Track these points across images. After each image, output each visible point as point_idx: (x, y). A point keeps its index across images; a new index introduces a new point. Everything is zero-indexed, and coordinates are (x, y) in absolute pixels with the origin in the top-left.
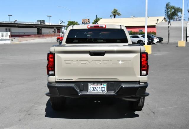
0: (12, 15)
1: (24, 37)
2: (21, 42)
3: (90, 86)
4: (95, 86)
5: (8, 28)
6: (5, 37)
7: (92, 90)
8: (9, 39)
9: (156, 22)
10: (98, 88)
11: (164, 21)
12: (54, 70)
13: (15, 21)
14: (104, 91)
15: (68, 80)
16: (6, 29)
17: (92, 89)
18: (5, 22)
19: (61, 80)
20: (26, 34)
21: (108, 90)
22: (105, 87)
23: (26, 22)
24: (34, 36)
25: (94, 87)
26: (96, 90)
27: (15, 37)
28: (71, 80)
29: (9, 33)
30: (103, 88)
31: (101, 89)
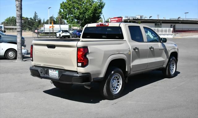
0: (188, 13)
1: (186, 33)
2: (183, 37)
3: (50, 71)
5: (173, 24)
6: (168, 32)
7: (51, 74)
8: (171, 33)
12: (32, 57)
13: (178, 18)
14: (57, 76)
16: (171, 25)
18: (173, 19)
19: (36, 65)
20: (189, 30)
23: (192, 19)
24: (197, 32)
27: (178, 33)
29: (172, 29)
30: (57, 74)
31: (55, 74)
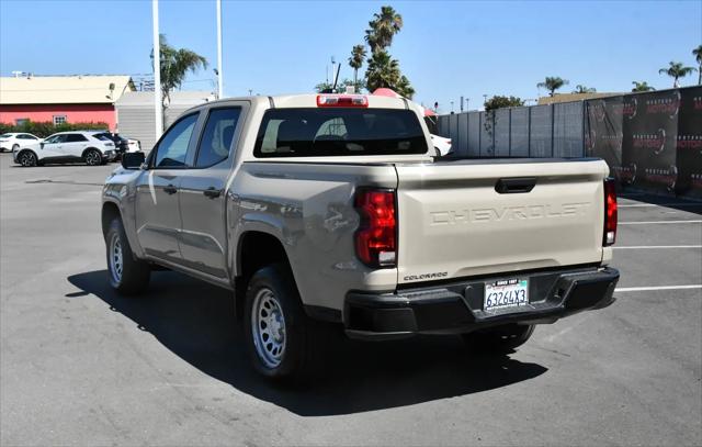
3: (489, 291)
4: (501, 290)
7: (494, 302)
9: (108, 92)
10: (508, 296)
11: (128, 89)
12: (395, 249)
14: (522, 301)
15: (433, 278)
17: (492, 298)
19: (414, 281)
21: (532, 298)
22: (525, 288)
25: (498, 291)
26: (502, 302)
28: (442, 278)
30: (520, 294)
31: (514, 296)
